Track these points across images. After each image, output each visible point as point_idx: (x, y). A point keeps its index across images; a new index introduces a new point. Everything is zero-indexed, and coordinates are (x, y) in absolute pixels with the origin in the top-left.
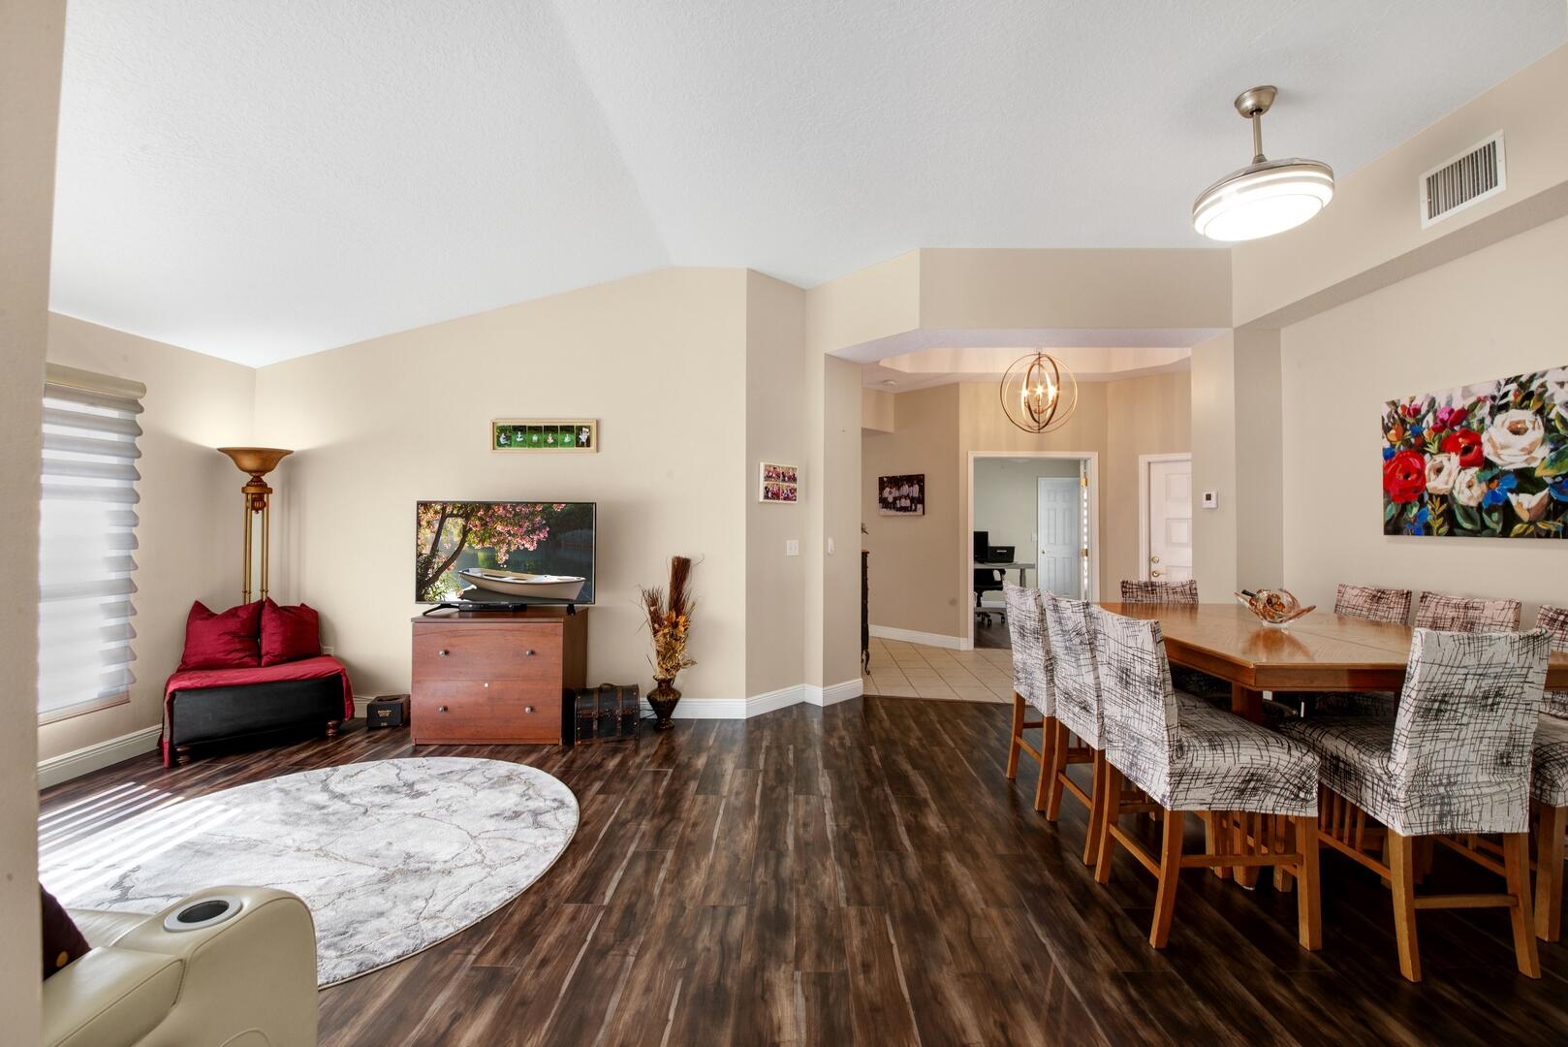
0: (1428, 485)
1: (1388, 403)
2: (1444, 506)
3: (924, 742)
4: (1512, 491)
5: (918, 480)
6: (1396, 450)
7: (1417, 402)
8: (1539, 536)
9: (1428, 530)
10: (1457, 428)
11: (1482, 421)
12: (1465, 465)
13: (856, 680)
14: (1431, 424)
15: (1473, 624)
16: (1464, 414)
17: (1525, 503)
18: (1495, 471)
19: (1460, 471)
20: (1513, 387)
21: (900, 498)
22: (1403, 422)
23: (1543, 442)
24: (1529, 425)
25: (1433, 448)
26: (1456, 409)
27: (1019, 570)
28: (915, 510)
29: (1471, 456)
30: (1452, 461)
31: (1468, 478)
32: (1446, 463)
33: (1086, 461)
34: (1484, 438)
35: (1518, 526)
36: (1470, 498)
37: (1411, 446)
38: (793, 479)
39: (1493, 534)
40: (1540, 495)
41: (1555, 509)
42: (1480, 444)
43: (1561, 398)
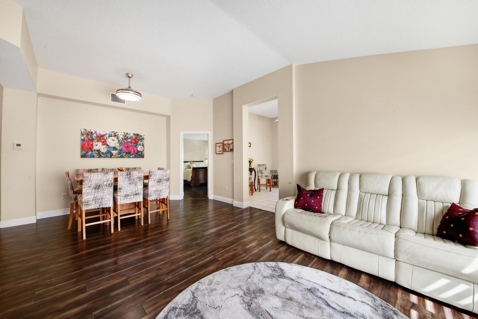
0: (94, 148)
1: (84, 129)
2: (98, 152)
4: (112, 150)
6: (85, 139)
7: (92, 131)
8: (117, 158)
9: (94, 157)
10: (101, 138)
11: (107, 138)
12: (103, 145)
14: (95, 136)
16: (103, 136)
17: (114, 152)
18: (109, 147)
20: (113, 133)
22: (88, 134)
23: (118, 143)
24: (115, 140)
25: (96, 141)
26: (101, 134)
29: (104, 143)
30: (100, 144)
31: (103, 147)
32: (98, 144)
34: (107, 140)
35: (113, 156)
36: (104, 151)
37: (90, 139)
39: (108, 157)
40: (117, 151)
41: (120, 153)
42: (106, 142)
43: (121, 137)
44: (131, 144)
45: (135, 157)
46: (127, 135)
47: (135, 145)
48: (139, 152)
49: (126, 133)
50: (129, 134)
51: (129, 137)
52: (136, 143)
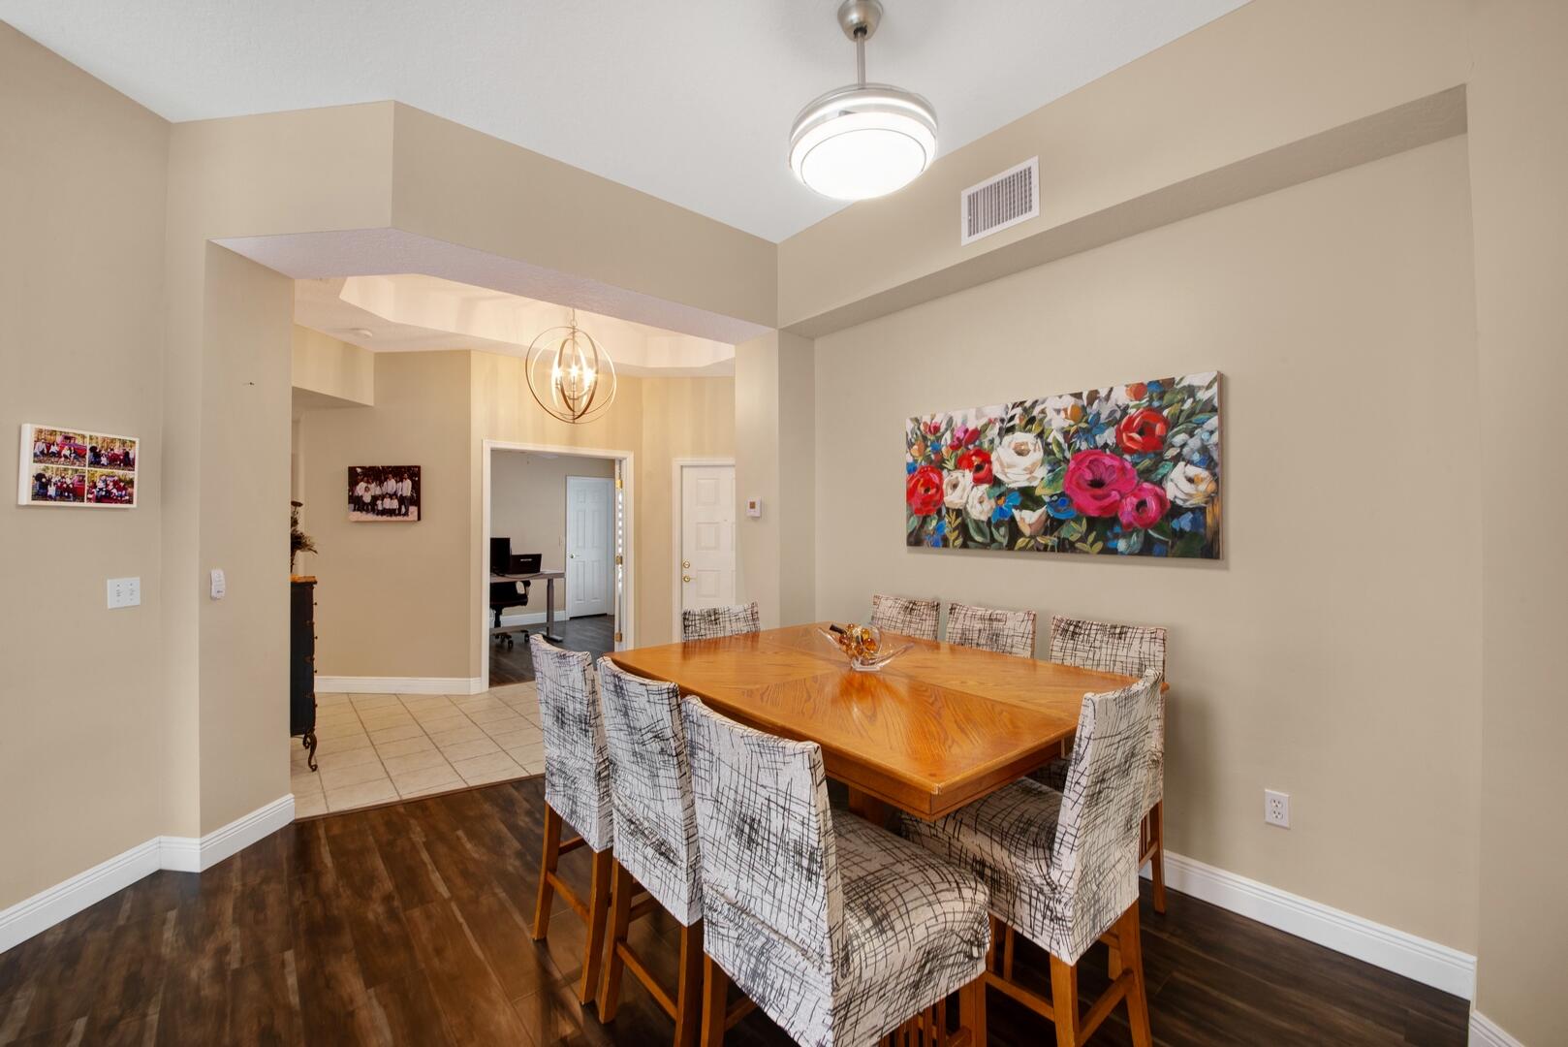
0: (946, 499)
1: (911, 419)
2: (959, 520)
3: (396, 903)
4: (1016, 508)
5: (413, 473)
6: (918, 465)
7: (937, 420)
8: (1038, 550)
9: (945, 542)
10: (971, 447)
11: (992, 441)
12: (978, 481)
13: (284, 799)
14: (949, 442)
15: (997, 635)
16: (975, 435)
17: (1028, 519)
18: (1003, 489)
19: (973, 487)
20: (1018, 411)
21: (383, 497)
22: (925, 438)
23: (1042, 463)
24: (1031, 447)
25: (950, 465)
26: (970, 430)
27: (546, 581)
28: (406, 514)
29: (982, 473)
30: (966, 477)
31: (979, 494)
32: (960, 479)
33: (620, 461)
34: (993, 457)
35: (1021, 540)
36: (981, 513)
37: (931, 462)
38: (127, 462)
39: (1000, 547)
40: (1040, 512)
41: (1052, 525)
42: (990, 462)
43: (1057, 423)
44: (1116, 463)
45: (1147, 549)
46: (1091, 403)
47: (1146, 463)
48: (1176, 511)
49: (1085, 396)
50: (1103, 393)
51: (1103, 416)
52: (1155, 446)
